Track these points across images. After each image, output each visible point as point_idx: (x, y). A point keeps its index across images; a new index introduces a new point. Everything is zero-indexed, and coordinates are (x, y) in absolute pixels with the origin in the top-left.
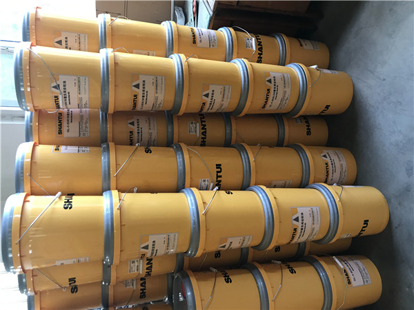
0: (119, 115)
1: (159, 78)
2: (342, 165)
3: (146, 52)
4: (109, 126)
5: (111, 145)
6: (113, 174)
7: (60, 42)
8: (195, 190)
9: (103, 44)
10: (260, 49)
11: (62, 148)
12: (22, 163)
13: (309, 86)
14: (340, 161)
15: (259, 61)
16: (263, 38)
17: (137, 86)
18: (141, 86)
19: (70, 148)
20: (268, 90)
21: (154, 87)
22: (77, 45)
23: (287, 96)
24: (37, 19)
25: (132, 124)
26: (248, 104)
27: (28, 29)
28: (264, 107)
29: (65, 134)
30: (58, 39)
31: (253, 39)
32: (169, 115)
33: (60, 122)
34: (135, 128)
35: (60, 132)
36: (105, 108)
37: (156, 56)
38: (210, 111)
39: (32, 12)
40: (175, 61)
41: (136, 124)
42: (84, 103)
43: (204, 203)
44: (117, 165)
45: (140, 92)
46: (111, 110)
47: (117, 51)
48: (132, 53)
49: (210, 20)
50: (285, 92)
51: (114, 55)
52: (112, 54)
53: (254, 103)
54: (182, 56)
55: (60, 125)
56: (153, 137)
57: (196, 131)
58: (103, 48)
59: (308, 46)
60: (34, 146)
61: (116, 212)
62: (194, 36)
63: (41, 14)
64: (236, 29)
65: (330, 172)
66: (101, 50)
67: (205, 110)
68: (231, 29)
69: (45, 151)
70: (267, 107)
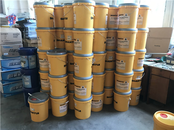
0: (116, 34)
1: (128, 46)
2: (97, 106)
3: (136, 43)
4: (113, 31)
5: (107, 31)
6: (99, 32)
7: (140, 16)
8: (93, 56)
9: (139, 30)
10: (136, 81)
11: (107, 16)
12: (103, 5)
13: (124, 96)
14: (99, 106)
15: (132, 81)
16: (140, 82)
17: (126, 40)
18: (126, 41)
19: (107, 18)
20: (123, 82)
21: (125, 45)
22: (139, 21)
23: (121, 88)
24: (147, 9)
25: (113, 38)
26: (119, 75)
27: (144, 7)
28: (117, 81)
29: (111, 17)
30: (141, 16)
31: (140, 79)
32: (116, 50)
33: (115, 16)
34: (112, 39)
35: (111, 15)
36: (119, 29)
37: (135, 46)
38: (117, 63)
39: (149, 8)
40: (133, 52)
41: (113, 39)
42: (121, 23)
43: (90, 59)
44: (101, 33)
45: (124, 40)
46: (118, 31)
47: (137, 34)
48: (136, 38)
49: (146, 65)
50: (122, 88)
51: (135, 33)
52: (136, 32)
53: (119, 77)
54: (135, 54)
55: (114, 16)
56: (108, 45)
57: (110, 59)
58: (138, 29)
59: (137, 98)
60: (108, 8)
61: (89, 32)
62: (141, 59)
63: (148, 11)
64: (143, 73)
65: (95, 102)
66: (137, 29)
67: (117, 61)
68: (143, 71)
69: (106, 11)
70: (117, 82)
